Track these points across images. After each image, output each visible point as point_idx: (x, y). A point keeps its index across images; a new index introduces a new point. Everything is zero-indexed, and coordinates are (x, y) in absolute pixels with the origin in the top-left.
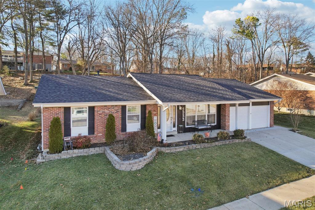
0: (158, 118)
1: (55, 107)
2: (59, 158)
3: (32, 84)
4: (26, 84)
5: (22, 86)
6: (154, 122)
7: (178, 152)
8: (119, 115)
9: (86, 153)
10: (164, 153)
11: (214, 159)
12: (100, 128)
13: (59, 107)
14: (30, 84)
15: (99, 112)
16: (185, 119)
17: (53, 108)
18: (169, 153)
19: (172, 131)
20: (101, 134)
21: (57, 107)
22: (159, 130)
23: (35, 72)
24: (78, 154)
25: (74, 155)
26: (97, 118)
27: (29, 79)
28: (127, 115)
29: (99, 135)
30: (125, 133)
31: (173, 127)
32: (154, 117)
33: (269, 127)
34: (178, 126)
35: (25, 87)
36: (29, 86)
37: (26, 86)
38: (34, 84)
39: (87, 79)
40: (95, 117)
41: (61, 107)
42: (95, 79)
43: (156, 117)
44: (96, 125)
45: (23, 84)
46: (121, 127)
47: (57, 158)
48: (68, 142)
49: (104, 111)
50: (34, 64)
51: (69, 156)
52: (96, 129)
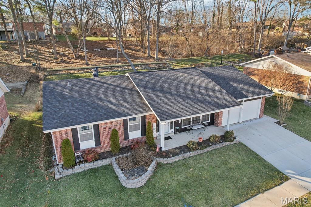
2: (73, 173)
3: (29, 59)
4: (23, 61)
5: (20, 63)
6: (153, 128)
7: (174, 162)
8: (122, 126)
10: (162, 164)
11: (205, 169)
12: (105, 139)
14: (27, 60)
16: (181, 121)
18: (166, 164)
19: (170, 132)
20: (107, 145)
21: (65, 130)
22: (158, 133)
23: (28, 43)
24: (89, 167)
25: (86, 169)
26: (101, 132)
27: (25, 53)
28: (128, 125)
29: (105, 145)
30: (127, 140)
31: (171, 129)
32: (153, 124)
33: (259, 117)
34: (175, 128)
35: (22, 64)
36: (26, 62)
37: (23, 62)
38: (31, 59)
39: (88, 84)
40: (100, 132)
41: (68, 129)
42: (95, 83)
44: (101, 138)
45: (20, 59)
46: (123, 136)
48: (79, 157)
49: (107, 125)
50: (26, 32)
51: (81, 170)
52: (101, 141)
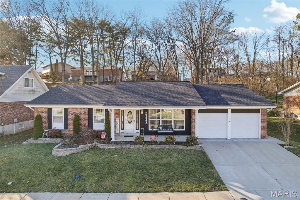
0: (119, 120)
1: (42, 108)
2: (36, 143)
6: (116, 123)
8: (86, 115)
9: (54, 141)
12: (72, 124)
13: (44, 108)
15: (71, 113)
16: (148, 123)
17: (40, 108)
19: (135, 132)
21: (43, 108)
22: (122, 131)
24: (48, 141)
25: (46, 142)
26: (69, 117)
28: (93, 116)
29: (71, 129)
30: (91, 130)
31: (137, 129)
32: (116, 119)
33: (260, 138)
34: (140, 128)
41: (45, 108)
43: (118, 119)
46: (87, 125)
47: (35, 142)
48: (46, 132)
49: (75, 112)
51: (42, 142)
